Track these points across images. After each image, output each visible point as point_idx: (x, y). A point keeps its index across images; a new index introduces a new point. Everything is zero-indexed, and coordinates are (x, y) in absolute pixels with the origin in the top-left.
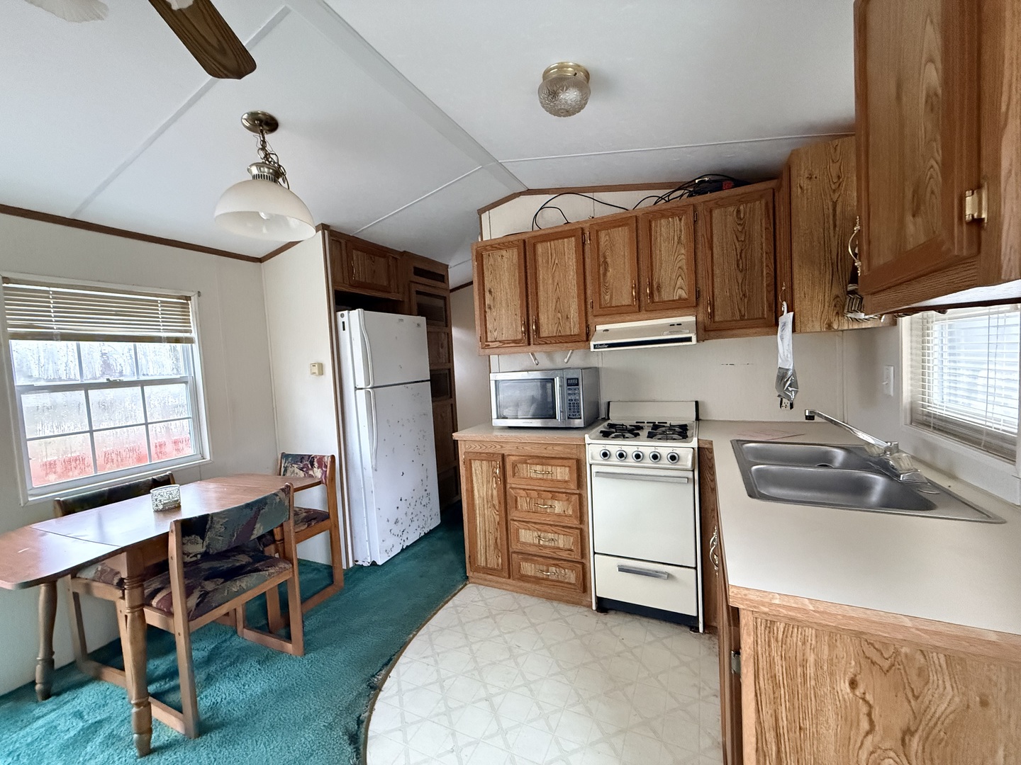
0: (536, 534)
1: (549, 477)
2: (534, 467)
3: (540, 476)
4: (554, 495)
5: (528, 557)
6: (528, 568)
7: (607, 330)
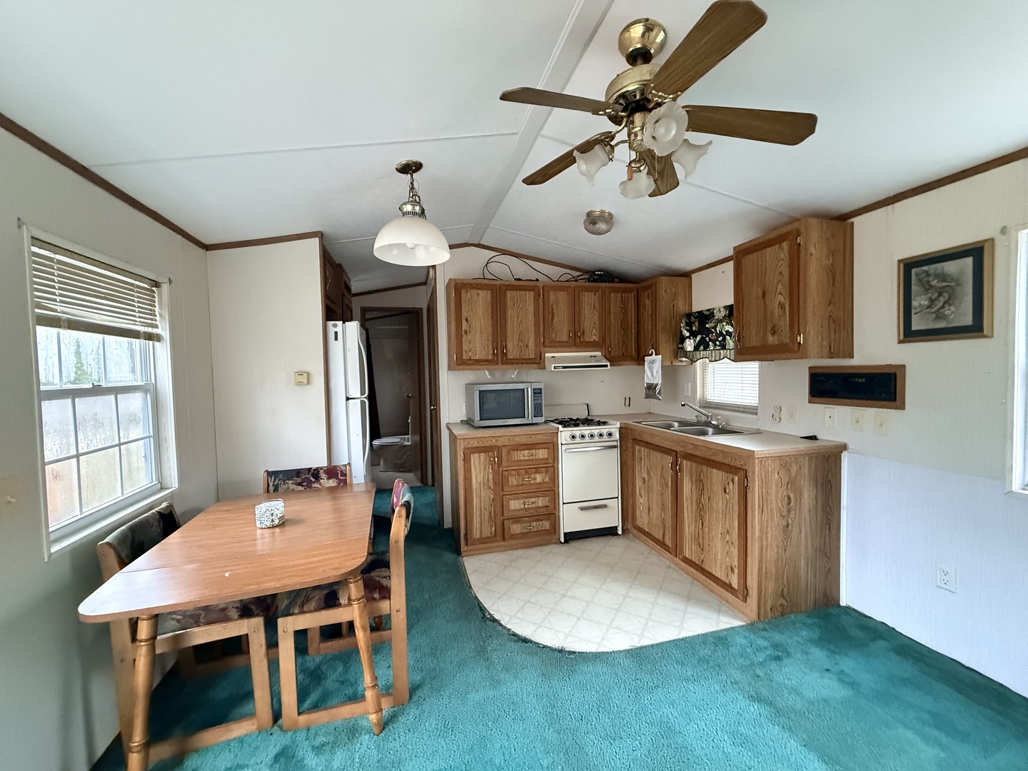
0: (522, 501)
1: (534, 458)
2: (522, 452)
3: (527, 458)
4: (537, 471)
5: (517, 520)
6: (516, 528)
7: (554, 357)
